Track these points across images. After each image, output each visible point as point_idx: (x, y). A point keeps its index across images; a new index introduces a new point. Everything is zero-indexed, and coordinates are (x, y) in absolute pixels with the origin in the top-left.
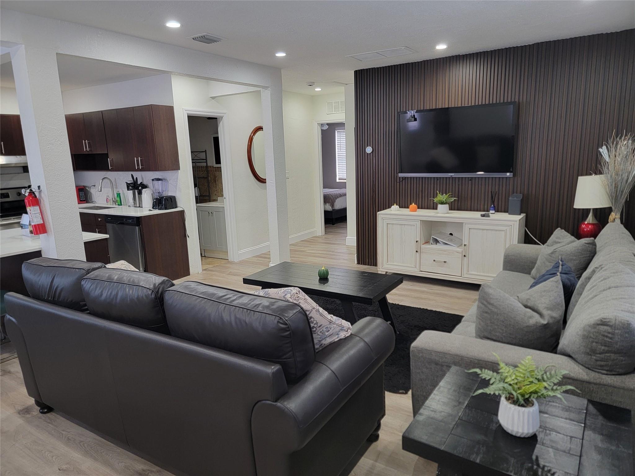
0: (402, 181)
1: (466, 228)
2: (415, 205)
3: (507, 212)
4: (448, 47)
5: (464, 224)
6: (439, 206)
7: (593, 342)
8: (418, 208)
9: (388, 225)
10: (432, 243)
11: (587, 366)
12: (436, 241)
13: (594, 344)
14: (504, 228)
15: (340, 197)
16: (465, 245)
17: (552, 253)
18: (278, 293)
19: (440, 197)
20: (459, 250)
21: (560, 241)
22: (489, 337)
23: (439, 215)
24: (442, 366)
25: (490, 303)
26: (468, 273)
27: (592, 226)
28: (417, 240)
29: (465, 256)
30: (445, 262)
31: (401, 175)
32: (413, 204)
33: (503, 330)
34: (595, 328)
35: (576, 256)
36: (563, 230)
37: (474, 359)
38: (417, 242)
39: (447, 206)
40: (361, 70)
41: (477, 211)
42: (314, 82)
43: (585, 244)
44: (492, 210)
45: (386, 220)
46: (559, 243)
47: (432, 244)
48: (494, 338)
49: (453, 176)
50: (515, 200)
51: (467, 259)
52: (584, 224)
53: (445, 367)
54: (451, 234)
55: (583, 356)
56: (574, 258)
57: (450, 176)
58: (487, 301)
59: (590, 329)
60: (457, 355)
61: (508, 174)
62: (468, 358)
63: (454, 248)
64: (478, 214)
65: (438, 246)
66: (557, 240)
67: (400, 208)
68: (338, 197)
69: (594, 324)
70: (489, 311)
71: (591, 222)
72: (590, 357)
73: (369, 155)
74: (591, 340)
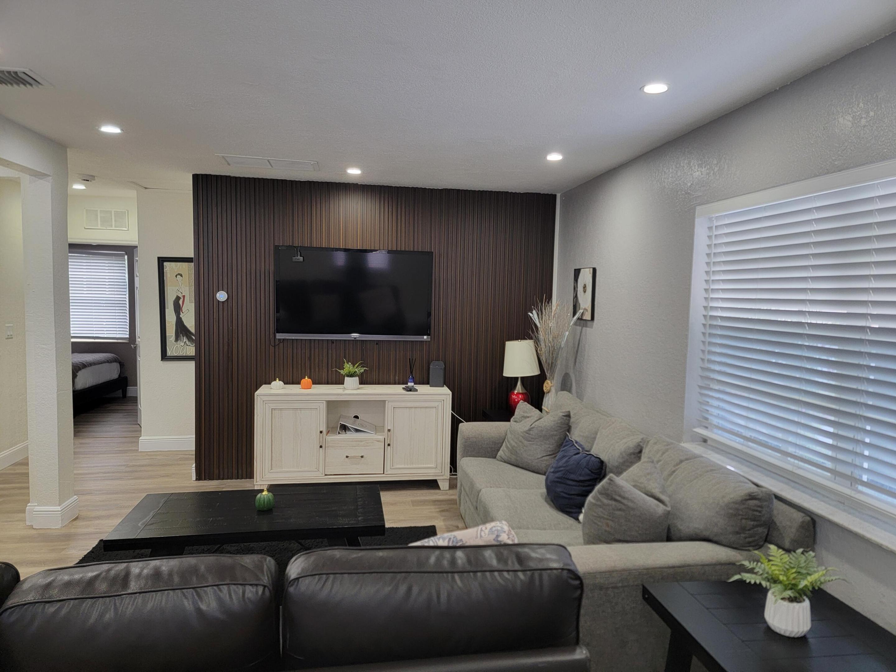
0: (279, 344)
1: (389, 406)
2: (310, 380)
3: (428, 383)
4: (363, 173)
5: (387, 402)
6: (347, 379)
7: (742, 519)
8: (313, 384)
9: (273, 412)
10: (340, 432)
12: (344, 428)
13: (744, 521)
14: (435, 404)
16: (389, 430)
19: (348, 367)
20: (381, 438)
21: (528, 415)
23: (347, 392)
26: (394, 467)
28: (321, 430)
29: (389, 445)
30: (362, 457)
31: (279, 336)
32: (306, 378)
36: (526, 403)
38: (321, 432)
39: (356, 379)
40: (206, 175)
41: (399, 384)
43: (563, 417)
44: (411, 382)
45: (269, 405)
46: (528, 417)
47: (339, 433)
49: (357, 339)
50: (436, 368)
51: (392, 448)
55: (731, 536)
57: (353, 339)
58: (620, 496)
61: (425, 337)
63: (371, 436)
64: (398, 389)
65: (349, 436)
66: (525, 415)
67: (284, 384)
68: (80, 369)
69: (742, 501)
70: (623, 507)
71: (520, 392)
72: (738, 536)
73: (221, 305)
74: (740, 517)
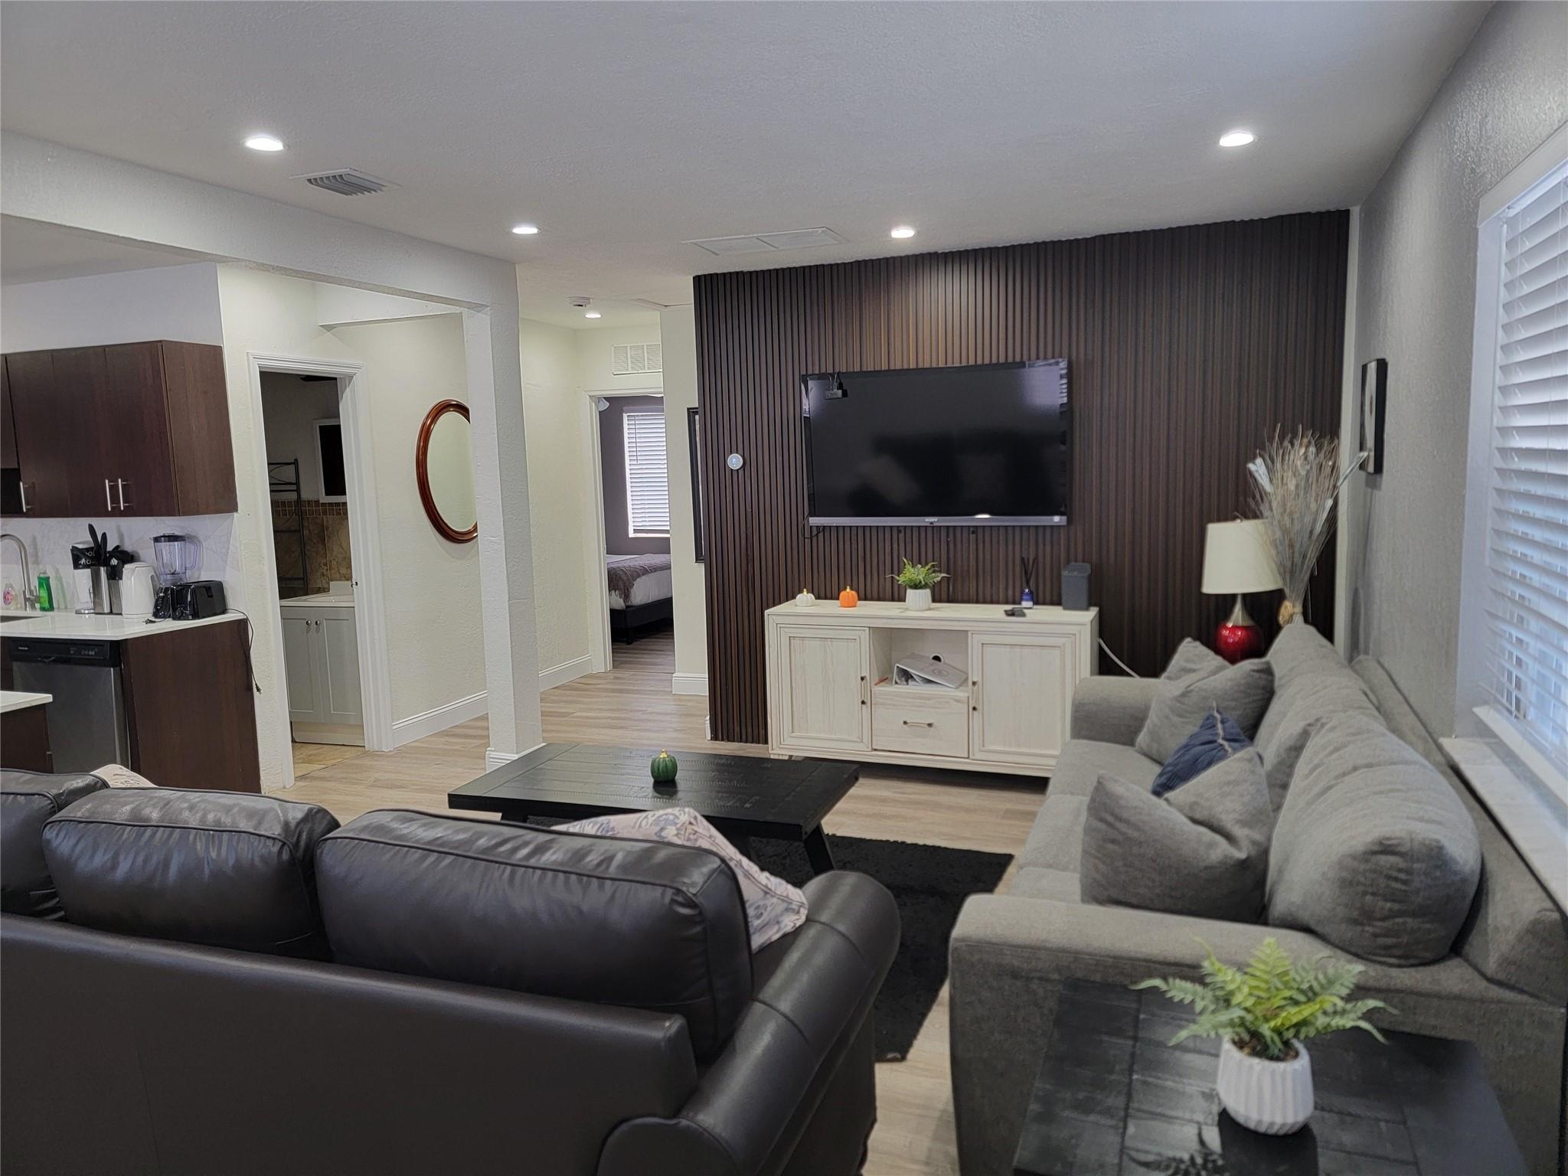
0: (817, 534)
1: (974, 641)
2: (853, 592)
3: (1058, 603)
4: (918, 234)
5: (969, 633)
6: (910, 592)
7: (1365, 893)
8: (859, 599)
9: (792, 641)
10: (898, 681)
11: (1353, 950)
12: (907, 676)
13: (1368, 898)
14: (1060, 641)
15: (643, 575)
16: (974, 683)
17: (1183, 695)
18: (640, 826)
19: (912, 572)
20: (962, 694)
21: (1194, 666)
22: (1122, 898)
23: (910, 614)
24: (1029, 979)
25: (1119, 819)
26: (984, 749)
27: (1244, 633)
28: (863, 675)
29: (974, 709)
30: (930, 725)
31: (814, 521)
32: (848, 590)
33: (1153, 881)
34: (1367, 861)
35: (1236, 700)
36: (1198, 643)
37: (1103, 956)
38: (862, 679)
39: (926, 593)
40: (711, 275)
41: (998, 602)
42: (589, 299)
43: (1252, 673)
44: (1027, 600)
45: (785, 629)
46: (1194, 671)
47: (896, 683)
48: (1134, 901)
49: (935, 525)
50: (1074, 577)
51: (981, 715)
52: (1227, 628)
53: (1036, 981)
54: (937, 658)
55: (1343, 926)
56: (1233, 704)
57: (928, 524)
58: (1113, 814)
59: (1355, 864)
60: (1064, 951)
61: (1057, 519)
62: (1089, 954)
63: (947, 691)
64: (997, 611)
65: (912, 688)
66: (1189, 666)
67: (816, 599)
68: (639, 576)
69: (1365, 853)
70: (1120, 838)
71: (1240, 623)
72: (1359, 928)
73: (735, 474)
74: (1361, 889)
